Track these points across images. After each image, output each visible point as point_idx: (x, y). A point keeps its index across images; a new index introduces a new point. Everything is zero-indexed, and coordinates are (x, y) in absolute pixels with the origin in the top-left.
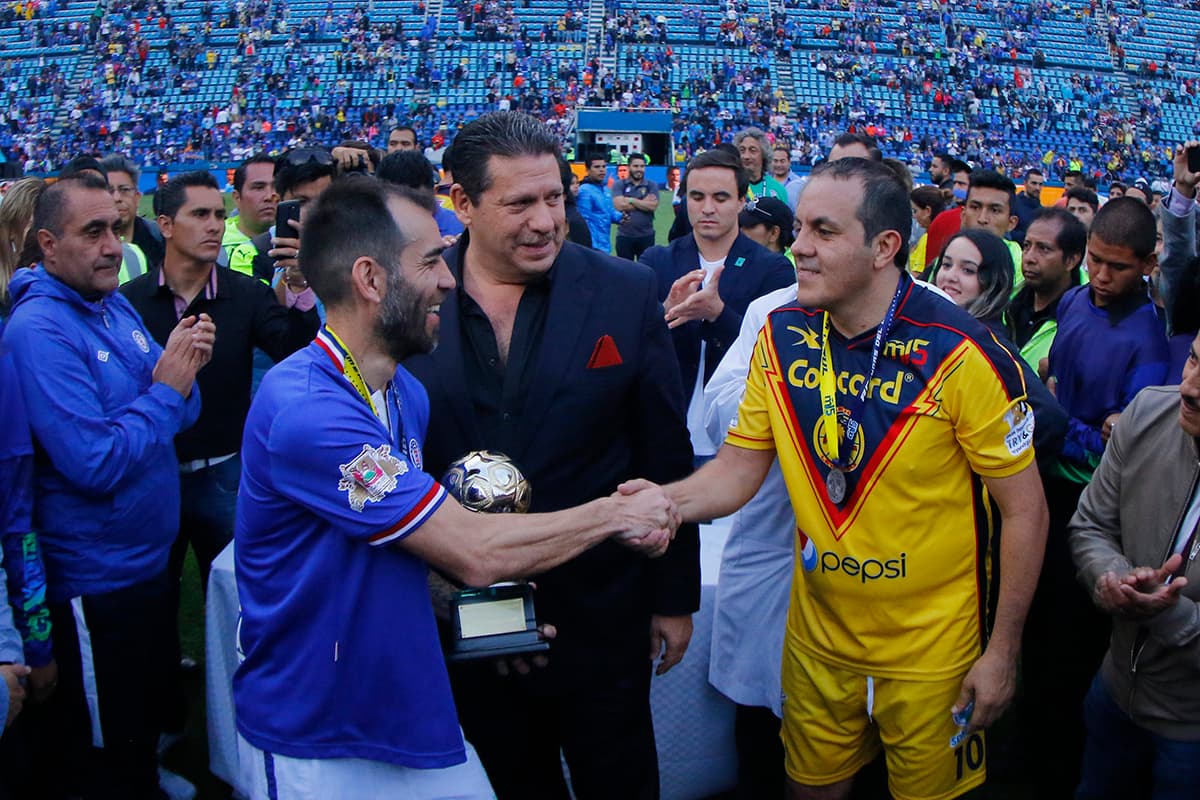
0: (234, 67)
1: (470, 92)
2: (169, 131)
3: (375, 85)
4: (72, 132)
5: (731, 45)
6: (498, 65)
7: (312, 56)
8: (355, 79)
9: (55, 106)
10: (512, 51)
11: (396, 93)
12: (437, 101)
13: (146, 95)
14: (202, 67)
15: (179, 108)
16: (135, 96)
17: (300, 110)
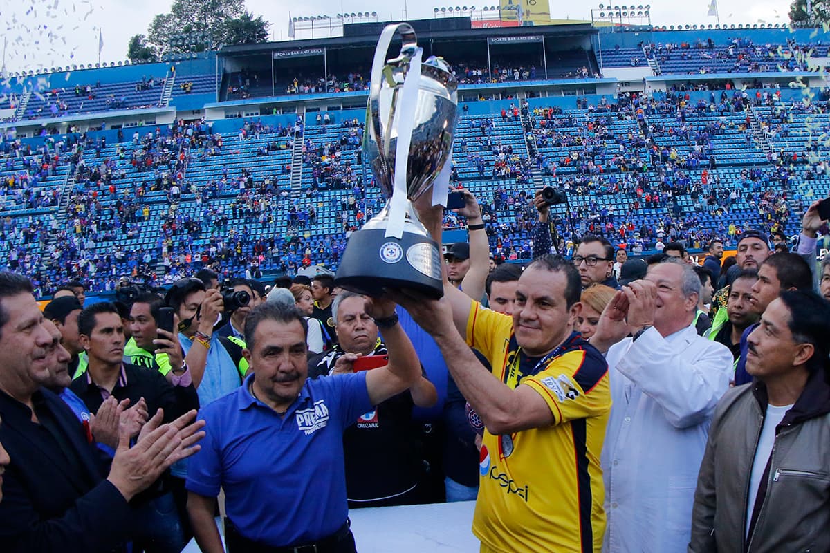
0: (162, 219)
1: (326, 226)
2: (121, 265)
3: (260, 225)
4: (55, 268)
5: (503, 178)
6: (344, 206)
7: (216, 208)
8: (246, 222)
9: (41, 250)
10: (352, 195)
11: (275, 230)
12: (304, 234)
13: (103, 240)
14: (141, 219)
15: (126, 248)
16: (95, 241)
17: (209, 246)
